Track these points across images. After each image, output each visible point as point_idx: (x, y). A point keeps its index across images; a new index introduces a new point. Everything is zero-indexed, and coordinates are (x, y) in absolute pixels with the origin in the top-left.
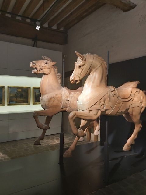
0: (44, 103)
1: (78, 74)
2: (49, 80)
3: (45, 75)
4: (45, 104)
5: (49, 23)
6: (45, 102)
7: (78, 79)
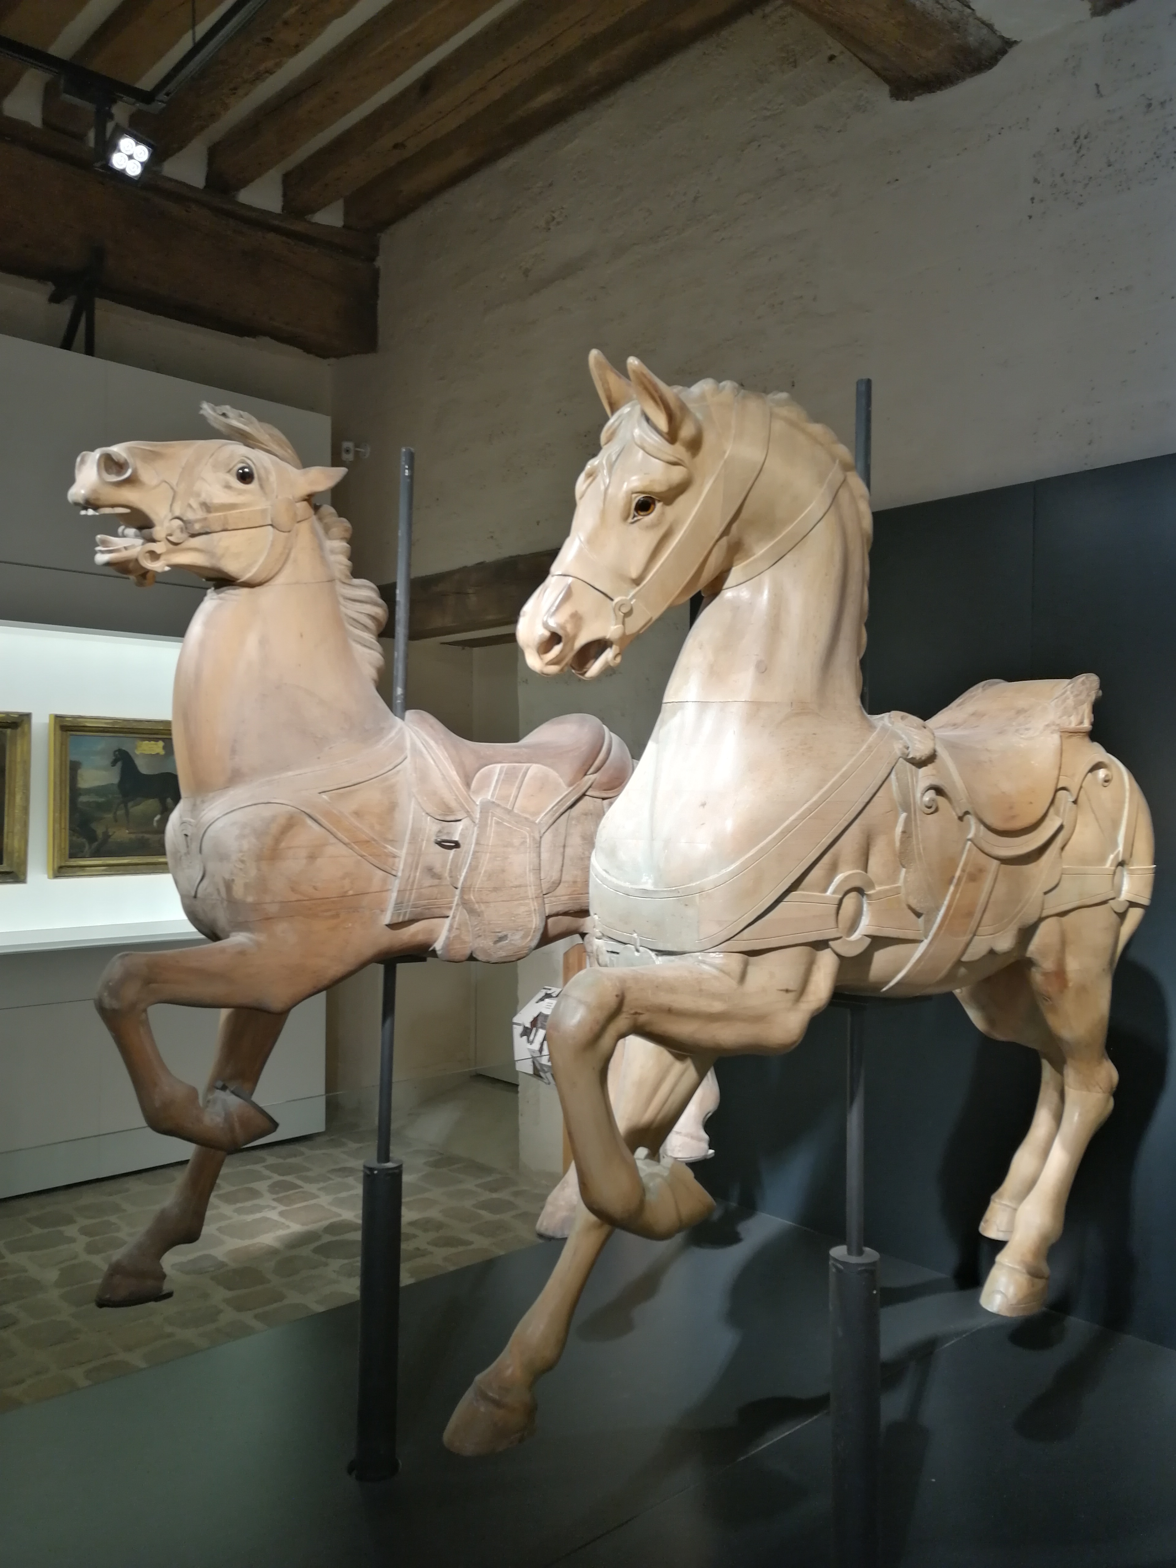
0: (221, 871)
1: (620, 576)
2: (263, 642)
3: (232, 595)
4: (229, 885)
5: (213, 153)
6: (223, 857)
7: (611, 630)
